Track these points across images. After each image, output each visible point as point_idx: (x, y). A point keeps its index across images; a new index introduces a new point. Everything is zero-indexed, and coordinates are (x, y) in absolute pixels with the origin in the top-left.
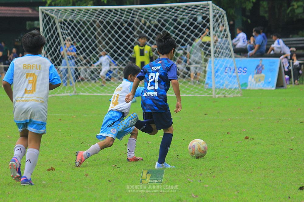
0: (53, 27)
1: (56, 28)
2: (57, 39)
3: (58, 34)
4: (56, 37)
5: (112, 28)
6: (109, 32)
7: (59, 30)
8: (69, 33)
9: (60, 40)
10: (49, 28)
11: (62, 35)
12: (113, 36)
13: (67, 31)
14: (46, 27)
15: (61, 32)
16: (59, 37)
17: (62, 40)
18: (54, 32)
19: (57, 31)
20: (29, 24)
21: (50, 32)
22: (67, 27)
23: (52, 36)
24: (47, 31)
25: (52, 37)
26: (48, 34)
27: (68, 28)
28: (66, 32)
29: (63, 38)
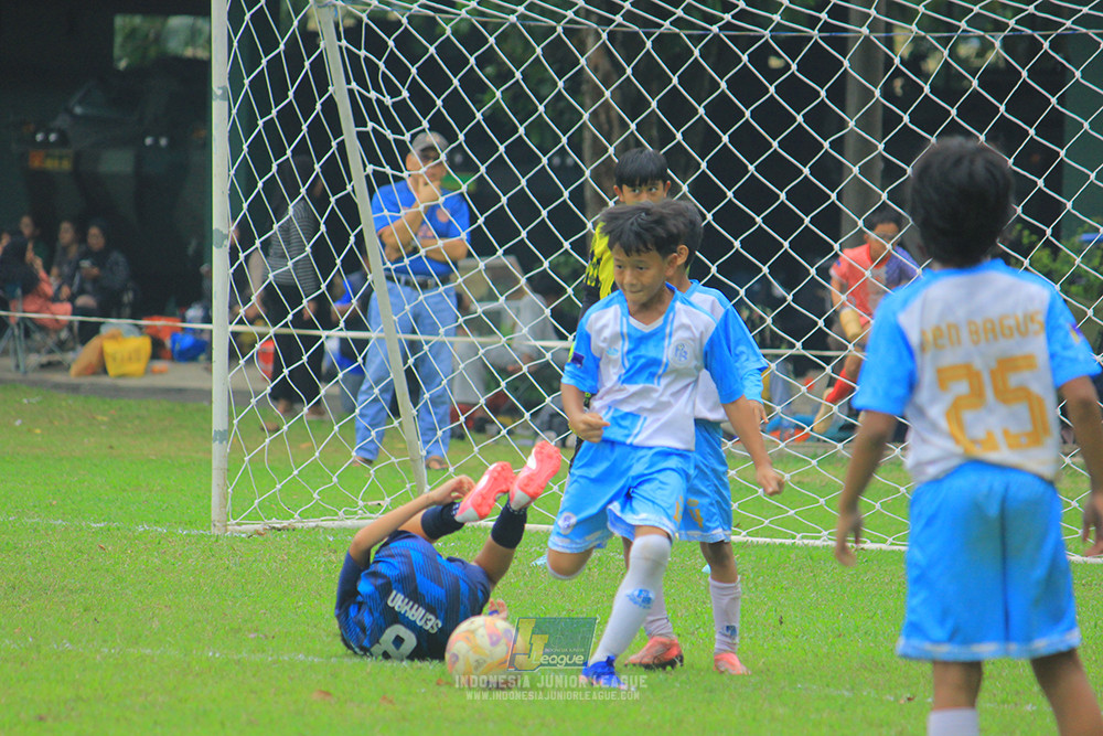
14: (252, 60)
17: (355, 150)
18: (306, 100)
19: (323, 89)
23: (290, 122)
26: (265, 111)
29: (363, 137)
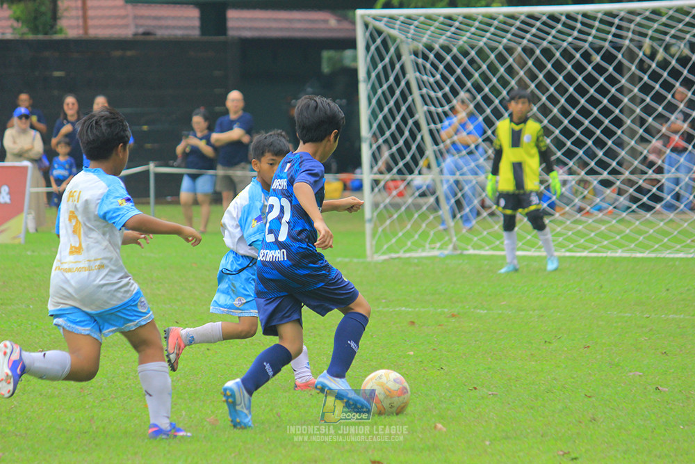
0: (393, 67)
1: (402, 67)
2: (405, 100)
3: (408, 84)
4: (402, 93)
5: (559, 67)
6: (551, 78)
7: (412, 75)
8: (437, 83)
9: (413, 100)
10: (384, 68)
11: (420, 89)
12: (561, 89)
13: (433, 76)
14: (375, 66)
15: (417, 79)
16: (411, 94)
17: (419, 101)
18: (397, 81)
19: (404, 76)
20: (330, 59)
21: (387, 79)
22: (433, 65)
23: (391, 90)
24: (378, 76)
25: (393, 93)
26: (381, 86)
27: (436, 68)
28: (432, 80)
29: (422, 96)
